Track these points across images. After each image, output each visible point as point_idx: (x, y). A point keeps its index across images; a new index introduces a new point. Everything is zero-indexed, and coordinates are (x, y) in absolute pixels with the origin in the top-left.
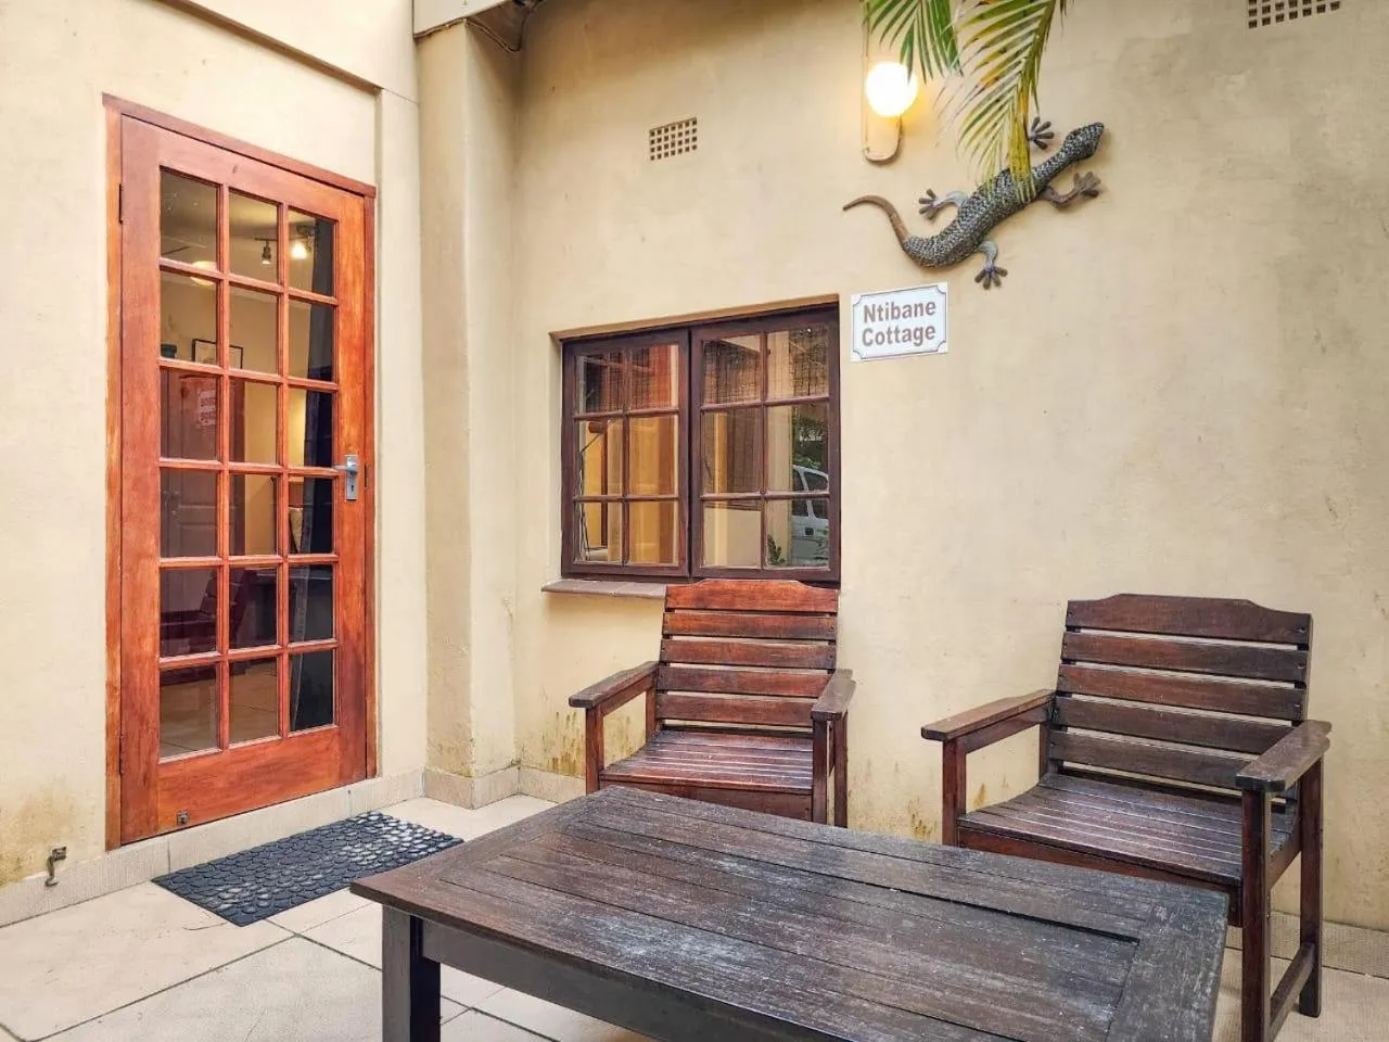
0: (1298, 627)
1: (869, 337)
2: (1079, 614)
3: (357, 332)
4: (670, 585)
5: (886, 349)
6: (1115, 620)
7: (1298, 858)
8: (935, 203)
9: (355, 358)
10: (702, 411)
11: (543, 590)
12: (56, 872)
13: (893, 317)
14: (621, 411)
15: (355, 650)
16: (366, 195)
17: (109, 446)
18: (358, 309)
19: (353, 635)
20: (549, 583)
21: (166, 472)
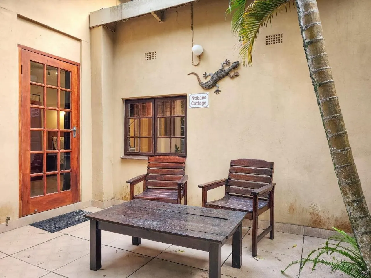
0: (272, 165)
1: (193, 103)
2: (233, 163)
3: (76, 97)
4: (149, 157)
5: (196, 106)
6: (240, 164)
7: (270, 209)
8: (207, 75)
9: (75, 104)
10: (157, 118)
11: (120, 158)
12: (8, 222)
13: (198, 99)
14: (138, 117)
15: (75, 172)
16: (78, 65)
17: (19, 125)
18: (76, 92)
19: (75, 169)
20: (122, 156)
21: (32, 131)
